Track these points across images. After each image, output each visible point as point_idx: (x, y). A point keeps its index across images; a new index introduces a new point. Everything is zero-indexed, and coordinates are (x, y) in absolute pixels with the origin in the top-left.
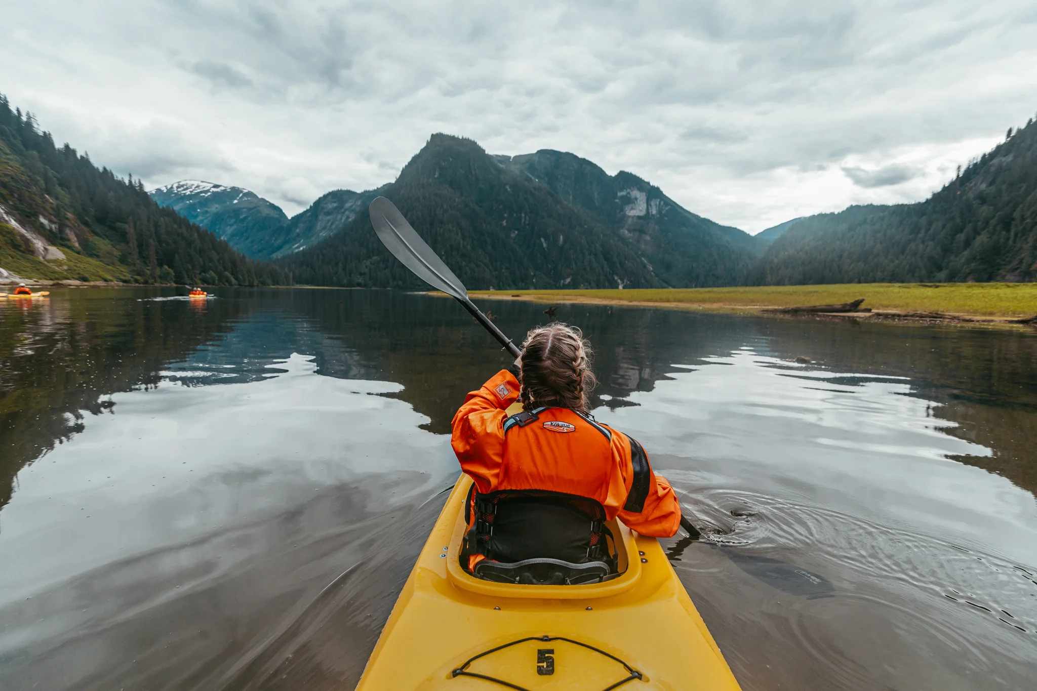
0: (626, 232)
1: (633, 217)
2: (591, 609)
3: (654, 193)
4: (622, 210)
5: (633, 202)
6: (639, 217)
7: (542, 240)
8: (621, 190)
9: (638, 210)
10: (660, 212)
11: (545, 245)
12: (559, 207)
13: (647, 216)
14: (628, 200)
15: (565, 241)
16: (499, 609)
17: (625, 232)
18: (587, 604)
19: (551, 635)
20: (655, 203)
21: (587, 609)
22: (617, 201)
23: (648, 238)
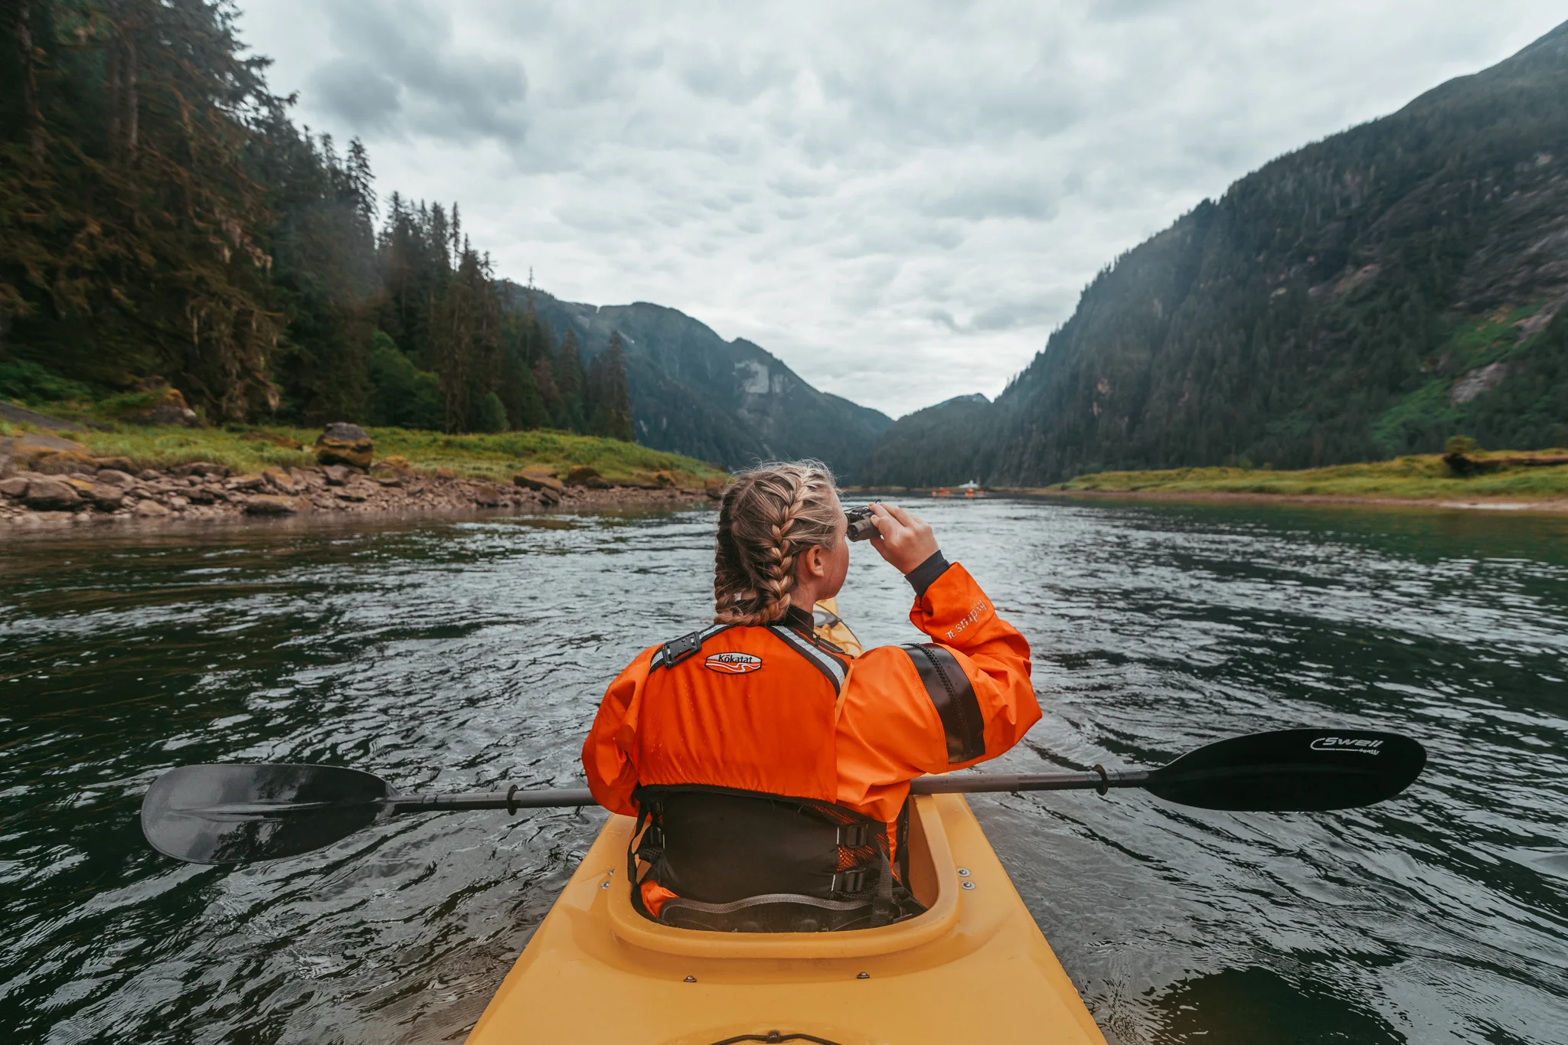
0: (746, 412)
1: (754, 394)
2: (867, 977)
3: (777, 367)
4: (741, 385)
5: (753, 377)
6: (761, 395)
7: (642, 423)
8: (739, 361)
9: (759, 386)
10: (784, 390)
11: (645, 429)
12: (661, 382)
13: (770, 395)
14: (748, 374)
15: (669, 425)
16: (694, 981)
17: (743, 413)
18: (861, 968)
19: (785, 1030)
20: (778, 379)
21: (860, 977)
22: (734, 373)
23: (771, 421)
